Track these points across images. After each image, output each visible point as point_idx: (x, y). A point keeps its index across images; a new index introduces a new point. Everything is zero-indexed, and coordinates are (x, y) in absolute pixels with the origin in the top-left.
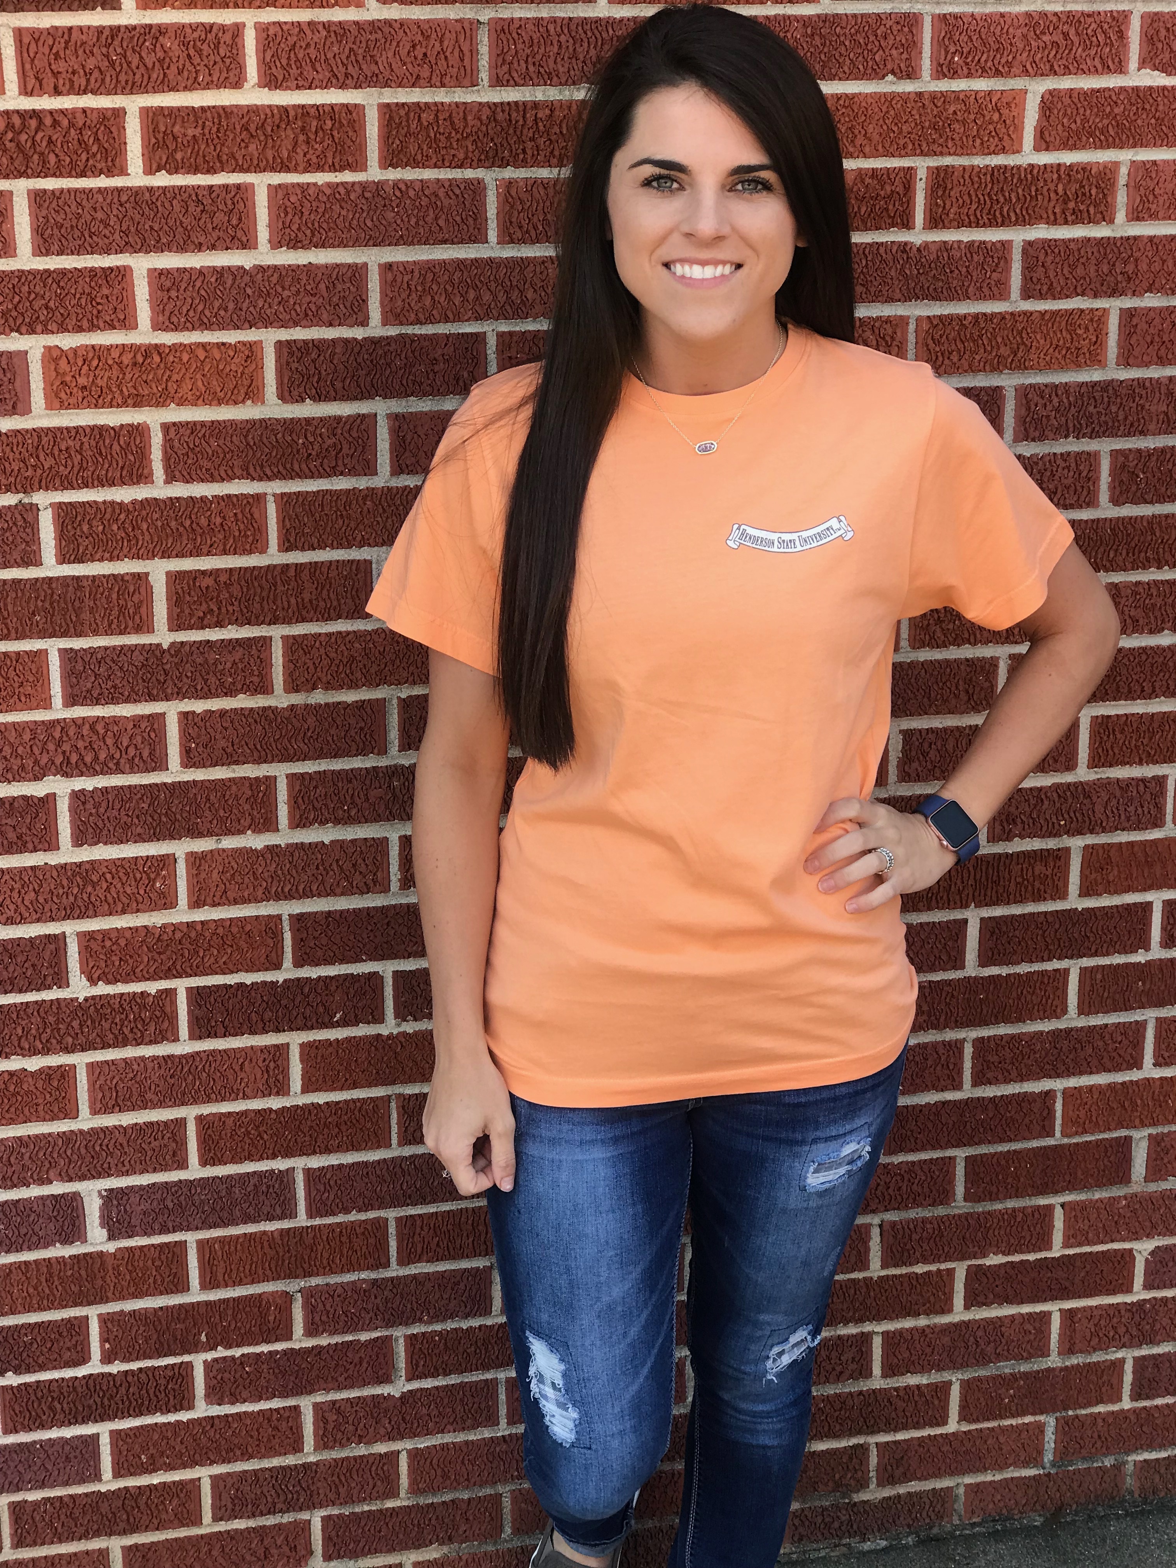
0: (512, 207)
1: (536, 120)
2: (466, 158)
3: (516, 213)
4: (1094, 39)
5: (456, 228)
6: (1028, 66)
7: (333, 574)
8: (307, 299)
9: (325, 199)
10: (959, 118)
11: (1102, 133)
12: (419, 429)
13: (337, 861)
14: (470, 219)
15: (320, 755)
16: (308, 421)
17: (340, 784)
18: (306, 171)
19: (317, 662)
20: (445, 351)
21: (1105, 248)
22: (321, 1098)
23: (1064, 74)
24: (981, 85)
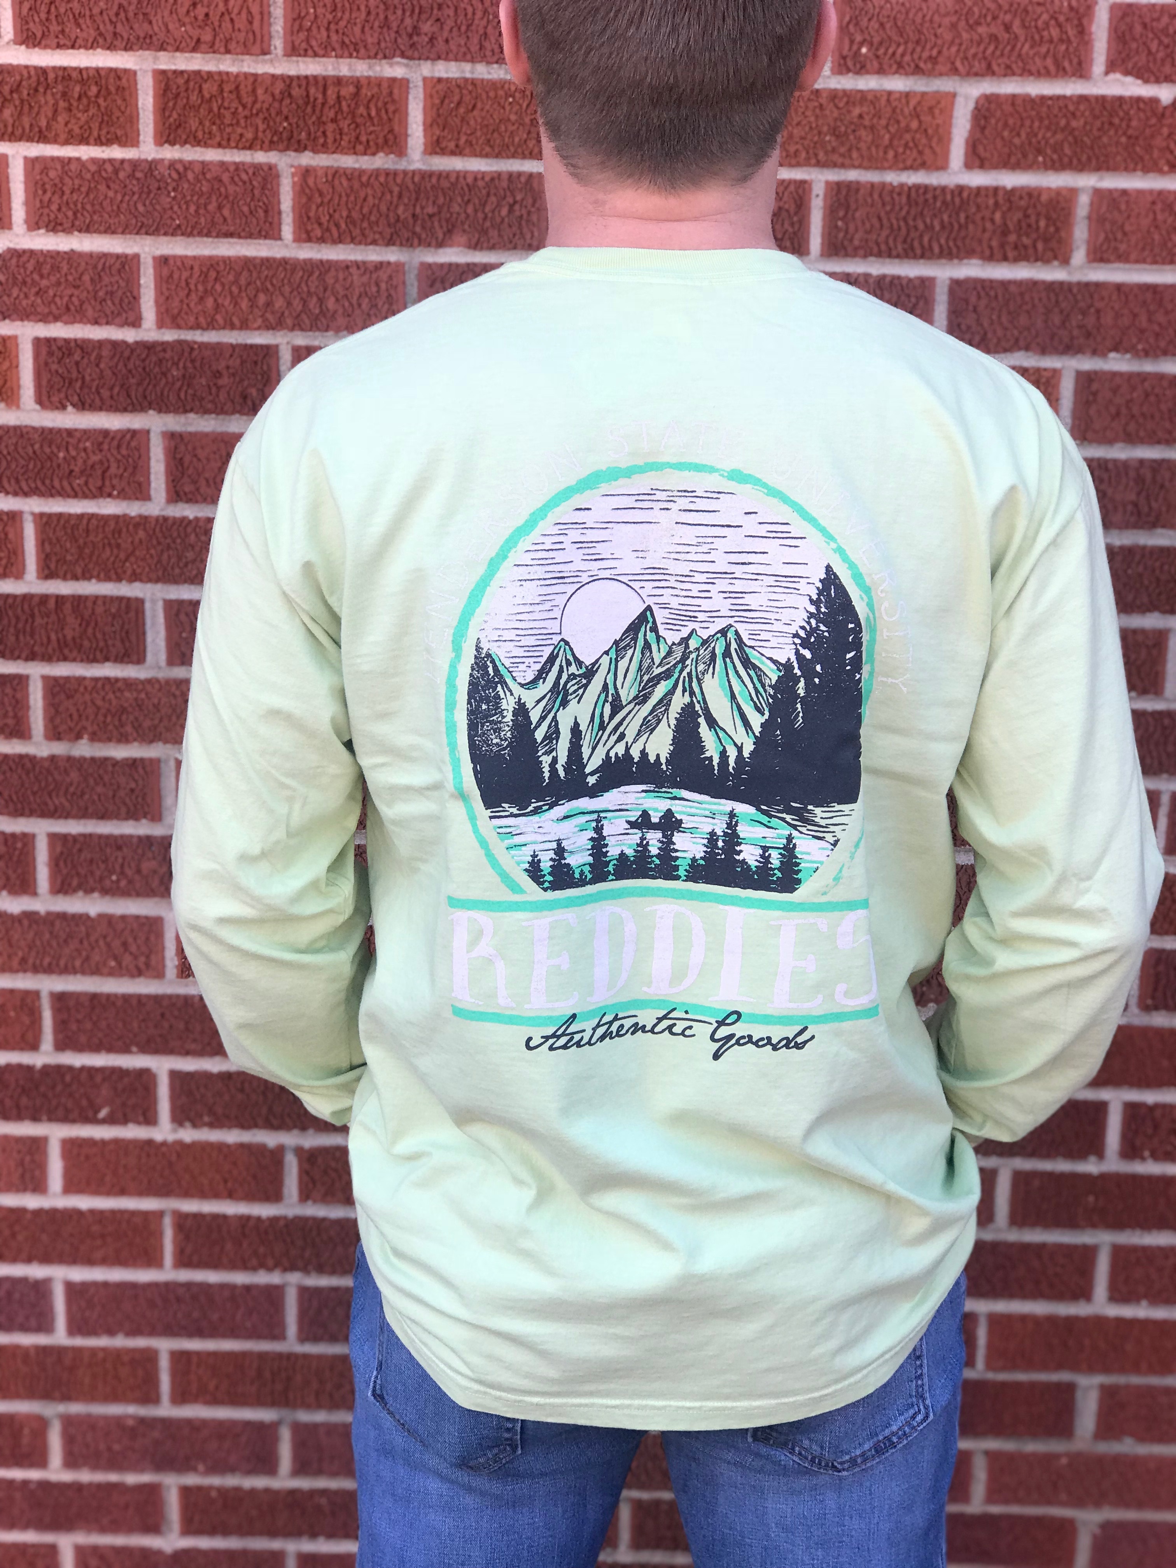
0: (310, 199)
1: (338, 97)
2: (256, 138)
3: (314, 207)
4: (1045, 33)
5: (244, 220)
6: (958, 64)
7: (100, 610)
8: (69, 292)
9: (89, 176)
10: (867, 122)
11: (1055, 151)
12: (199, 452)
13: (105, 937)
14: (260, 211)
15: (84, 814)
16: (70, 432)
17: (108, 850)
18: (66, 142)
19: (82, 708)
20: (231, 363)
21: (1057, 295)
22: (84, 1203)
23: (1005, 75)
24: (897, 84)
